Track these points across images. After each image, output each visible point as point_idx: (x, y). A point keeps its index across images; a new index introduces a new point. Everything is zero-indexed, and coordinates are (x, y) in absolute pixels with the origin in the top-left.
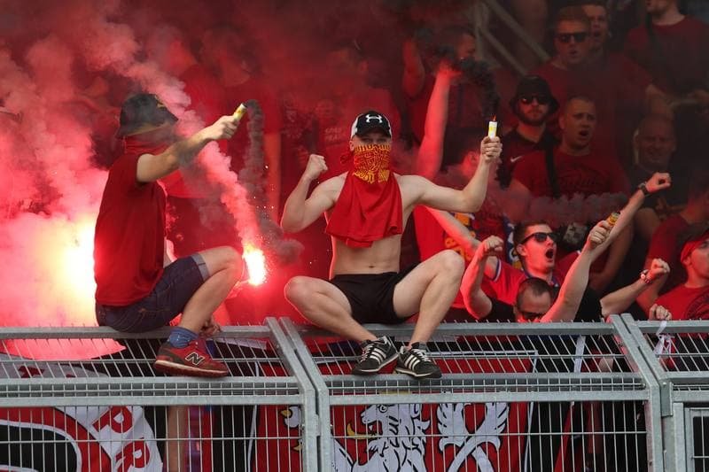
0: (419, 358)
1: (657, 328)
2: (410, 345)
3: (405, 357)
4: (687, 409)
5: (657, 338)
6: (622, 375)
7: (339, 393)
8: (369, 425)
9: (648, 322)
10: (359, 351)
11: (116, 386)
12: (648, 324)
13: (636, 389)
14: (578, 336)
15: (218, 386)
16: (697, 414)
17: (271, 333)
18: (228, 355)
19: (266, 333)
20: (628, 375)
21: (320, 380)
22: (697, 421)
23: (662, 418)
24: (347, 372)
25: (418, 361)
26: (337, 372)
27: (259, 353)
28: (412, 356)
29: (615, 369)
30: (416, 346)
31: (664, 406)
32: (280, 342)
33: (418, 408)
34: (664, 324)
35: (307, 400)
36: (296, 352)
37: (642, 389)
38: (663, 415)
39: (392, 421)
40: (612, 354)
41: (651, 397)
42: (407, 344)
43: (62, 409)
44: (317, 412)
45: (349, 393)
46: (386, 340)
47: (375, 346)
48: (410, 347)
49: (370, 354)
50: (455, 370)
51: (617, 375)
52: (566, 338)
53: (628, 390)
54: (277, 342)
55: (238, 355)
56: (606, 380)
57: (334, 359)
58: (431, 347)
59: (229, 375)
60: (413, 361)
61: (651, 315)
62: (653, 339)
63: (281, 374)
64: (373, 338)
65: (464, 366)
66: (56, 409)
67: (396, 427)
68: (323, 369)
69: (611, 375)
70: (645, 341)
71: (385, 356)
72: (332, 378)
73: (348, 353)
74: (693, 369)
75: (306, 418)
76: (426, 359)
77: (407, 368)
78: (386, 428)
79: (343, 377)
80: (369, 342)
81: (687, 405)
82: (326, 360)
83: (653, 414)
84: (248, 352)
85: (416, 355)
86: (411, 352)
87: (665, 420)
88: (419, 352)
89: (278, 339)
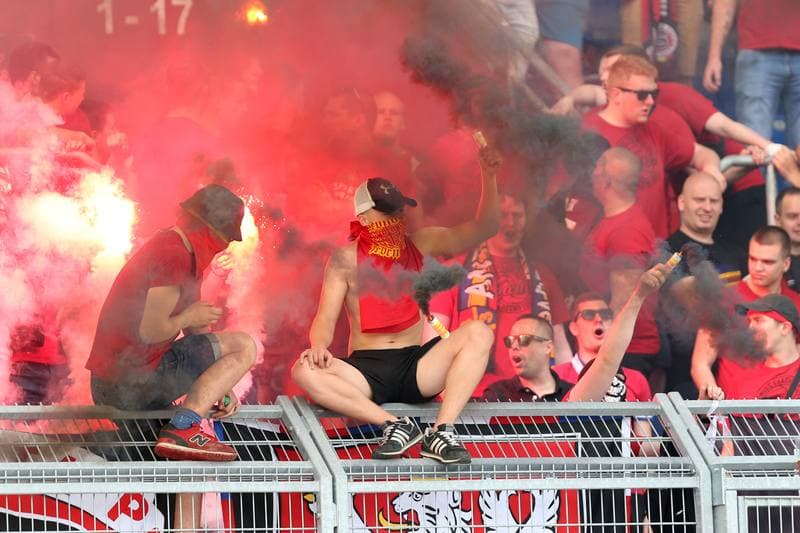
0: (446, 442)
1: (709, 408)
2: (436, 426)
3: (430, 439)
4: (741, 498)
5: (708, 419)
6: (669, 460)
7: (357, 480)
8: (403, 514)
9: (698, 401)
10: (380, 433)
11: (113, 472)
12: (699, 404)
13: (685, 476)
14: (622, 418)
15: (225, 471)
16: (752, 503)
17: (284, 413)
18: (236, 437)
19: (279, 413)
20: (676, 460)
21: (338, 464)
22: (751, 510)
23: (714, 507)
24: (367, 456)
25: (445, 445)
26: (355, 456)
27: (271, 436)
28: (438, 439)
29: (662, 454)
30: (442, 428)
31: (716, 493)
32: (293, 423)
33: (458, 497)
34: (715, 405)
35: (323, 487)
36: (311, 434)
37: (691, 475)
38: (715, 504)
39: (428, 511)
40: (658, 437)
41: (701, 484)
42: (432, 425)
43: (54, 496)
44: (334, 501)
45: (370, 479)
46: (408, 421)
47: (396, 427)
48: (436, 429)
49: (390, 436)
50: (487, 455)
51: (664, 460)
52: (608, 420)
53: (675, 476)
54: (290, 424)
55: (248, 437)
56: (652, 466)
57: (354, 442)
58: (460, 429)
59: (237, 459)
60: (438, 445)
61: (702, 394)
62: (705, 421)
63: (294, 458)
64: (394, 419)
65: (495, 450)
66: (47, 497)
67: (434, 517)
68: (341, 452)
69: (658, 460)
70: (695, 422)
71: (408, 438)
72: (351, 463)
73: (369, 436)
74: (748, 453)
75: (322, 507)
76: (453, 443)
77: (433, 452)
78: (423, 518)
79: (362, 462)
80: (389, 423)
81: (740, 493)
82: (345, 443)
83: (704, 504)
84: (258, 434)
85: (442, 438)
86: (438, 435)
87: (718, 510)
88: (445, 434)
89: (292, 420)
